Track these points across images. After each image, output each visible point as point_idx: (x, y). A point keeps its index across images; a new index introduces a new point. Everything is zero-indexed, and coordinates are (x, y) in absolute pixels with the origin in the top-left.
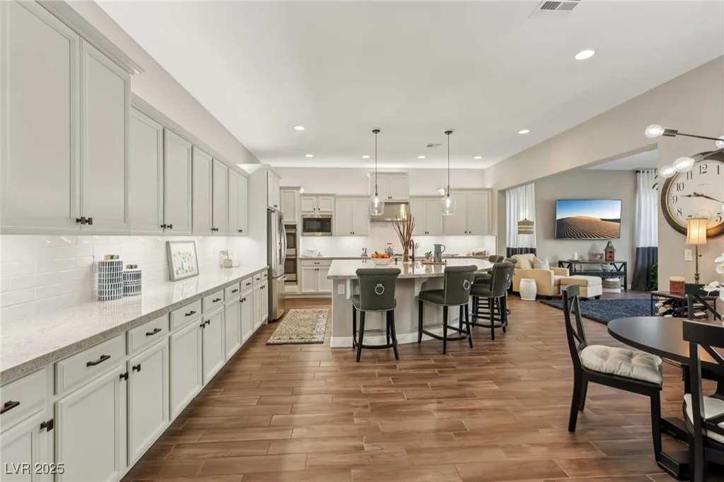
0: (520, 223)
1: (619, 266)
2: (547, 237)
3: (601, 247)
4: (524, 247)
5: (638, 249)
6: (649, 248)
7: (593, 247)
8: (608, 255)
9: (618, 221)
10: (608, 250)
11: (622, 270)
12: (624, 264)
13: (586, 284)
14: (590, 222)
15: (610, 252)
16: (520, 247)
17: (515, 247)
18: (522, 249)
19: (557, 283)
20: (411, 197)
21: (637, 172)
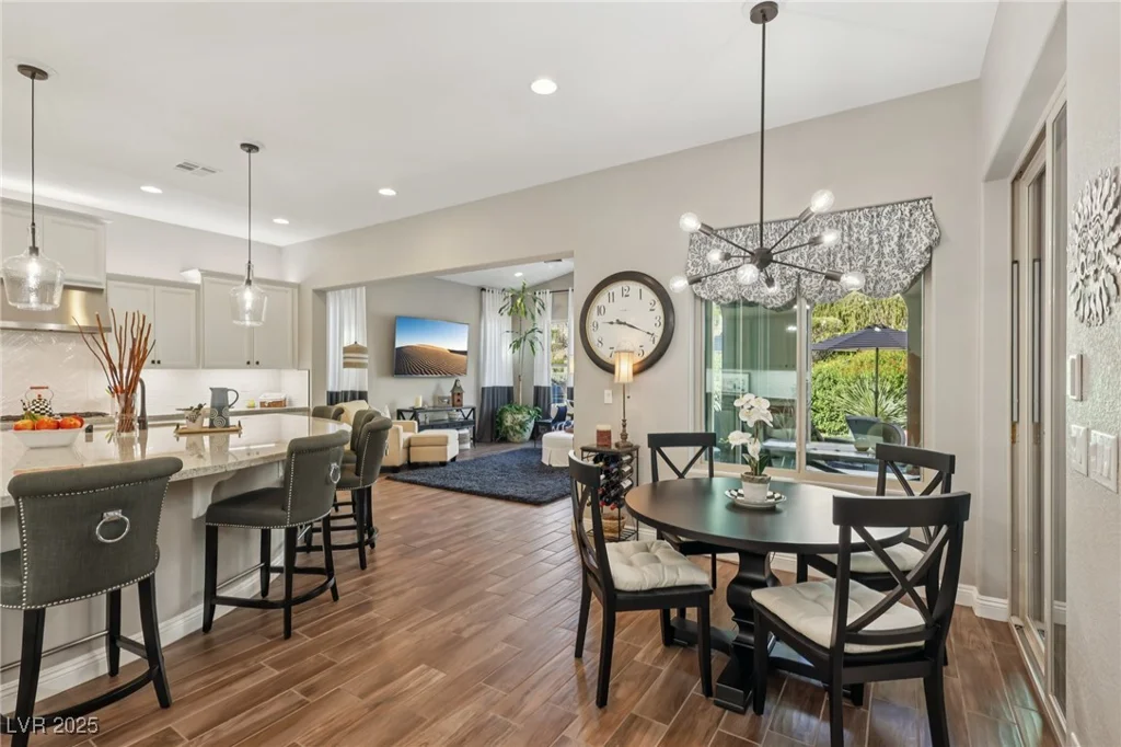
0: (346, 350)
1: (466, 412)
2: (382, 374)
3: (447, 386)
4: (349, 389)
5: (483, 389)
6: (493, 388)
7: (438, 387)
8: (456, 398)
9: (464, 353)
10: (457, 391)
11: (471, 417)
12: (473, 409)
13: (444, 442)
14: (437, 354)
15: (457, 393)
16: (344, 389)
17: (336, 390)
18: (346, 393)
19: (406, 445)
20: (111, 277)
21: (483, 289)
